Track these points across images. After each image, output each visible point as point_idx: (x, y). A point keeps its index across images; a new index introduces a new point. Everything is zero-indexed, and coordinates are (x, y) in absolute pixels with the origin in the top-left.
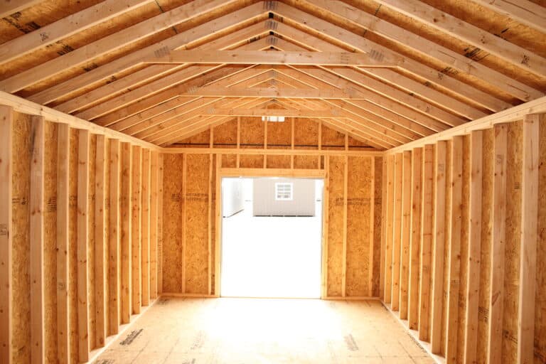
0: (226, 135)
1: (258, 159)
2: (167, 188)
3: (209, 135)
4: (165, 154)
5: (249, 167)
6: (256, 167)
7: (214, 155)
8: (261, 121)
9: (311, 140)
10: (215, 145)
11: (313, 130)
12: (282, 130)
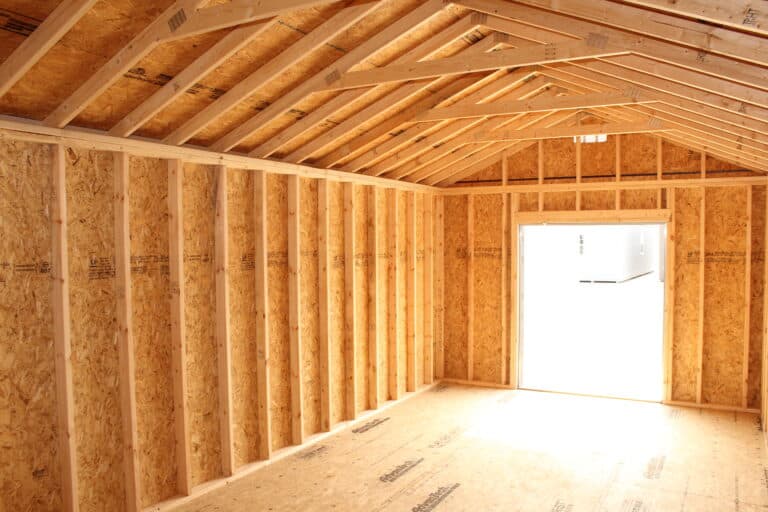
0: (524, 167)
1: (569, 197)
2: (451, 240)
3: (501, 168)
4: (445, 197)
5: (556, 209)
6: (567, 209)
7: (509, 195)
8: (573, 143)
9: (646, 166)
10: (511, 181)
11: (650, 151)
12: (603, 154)
